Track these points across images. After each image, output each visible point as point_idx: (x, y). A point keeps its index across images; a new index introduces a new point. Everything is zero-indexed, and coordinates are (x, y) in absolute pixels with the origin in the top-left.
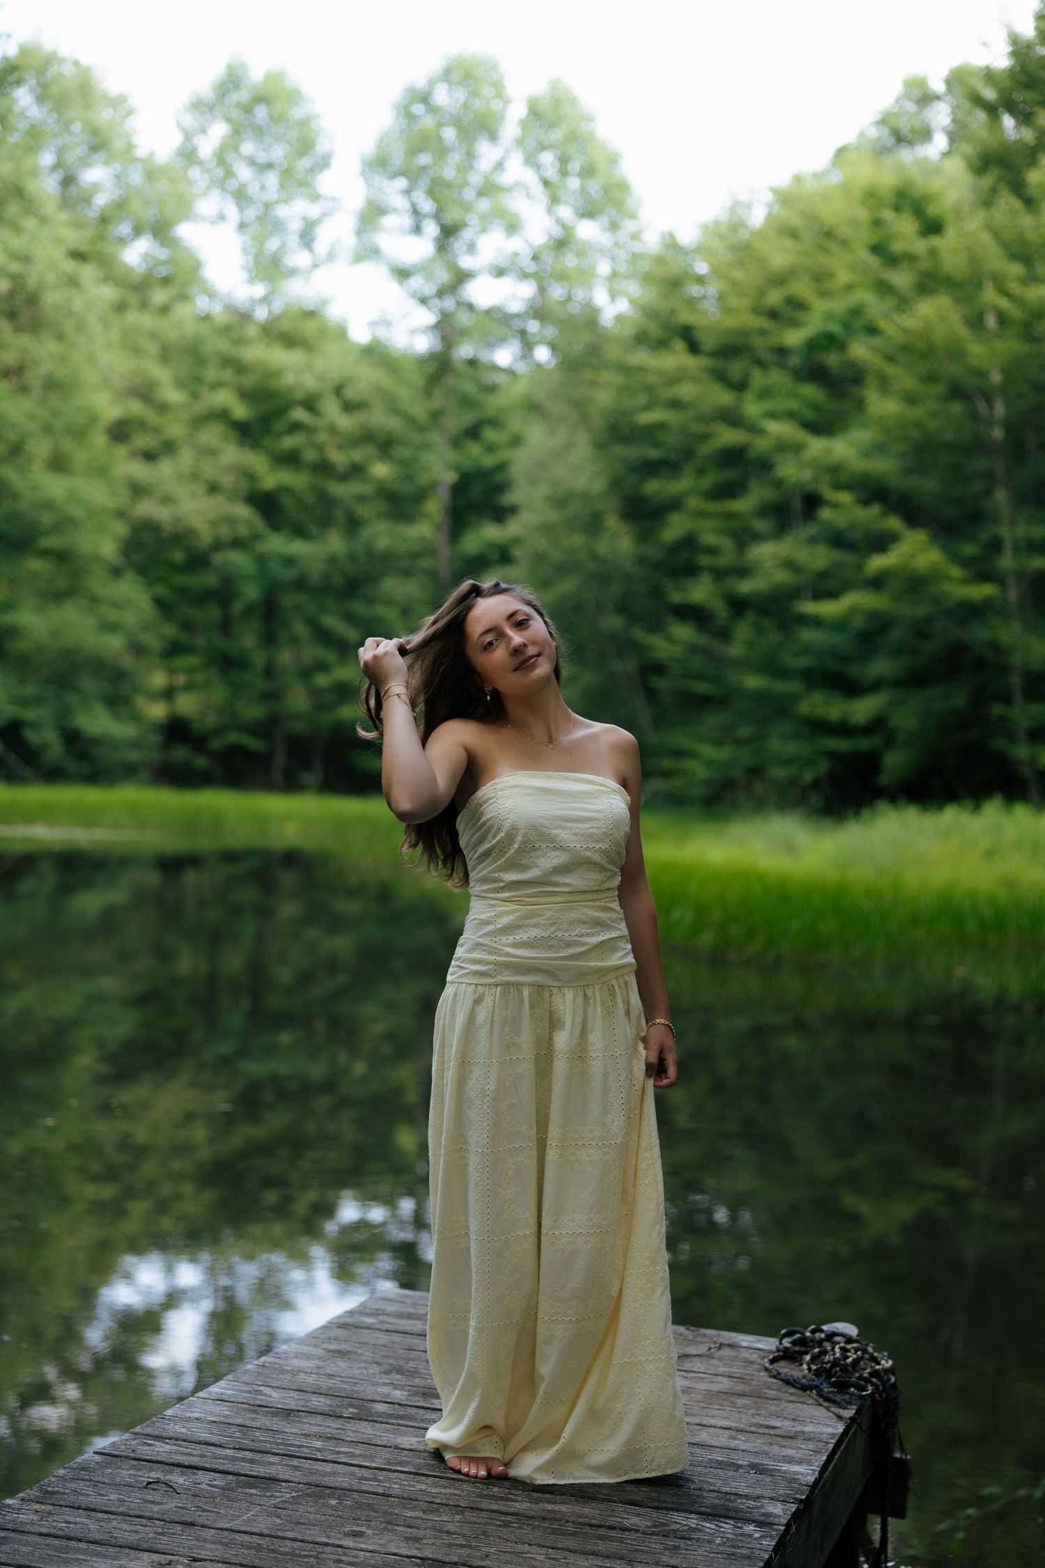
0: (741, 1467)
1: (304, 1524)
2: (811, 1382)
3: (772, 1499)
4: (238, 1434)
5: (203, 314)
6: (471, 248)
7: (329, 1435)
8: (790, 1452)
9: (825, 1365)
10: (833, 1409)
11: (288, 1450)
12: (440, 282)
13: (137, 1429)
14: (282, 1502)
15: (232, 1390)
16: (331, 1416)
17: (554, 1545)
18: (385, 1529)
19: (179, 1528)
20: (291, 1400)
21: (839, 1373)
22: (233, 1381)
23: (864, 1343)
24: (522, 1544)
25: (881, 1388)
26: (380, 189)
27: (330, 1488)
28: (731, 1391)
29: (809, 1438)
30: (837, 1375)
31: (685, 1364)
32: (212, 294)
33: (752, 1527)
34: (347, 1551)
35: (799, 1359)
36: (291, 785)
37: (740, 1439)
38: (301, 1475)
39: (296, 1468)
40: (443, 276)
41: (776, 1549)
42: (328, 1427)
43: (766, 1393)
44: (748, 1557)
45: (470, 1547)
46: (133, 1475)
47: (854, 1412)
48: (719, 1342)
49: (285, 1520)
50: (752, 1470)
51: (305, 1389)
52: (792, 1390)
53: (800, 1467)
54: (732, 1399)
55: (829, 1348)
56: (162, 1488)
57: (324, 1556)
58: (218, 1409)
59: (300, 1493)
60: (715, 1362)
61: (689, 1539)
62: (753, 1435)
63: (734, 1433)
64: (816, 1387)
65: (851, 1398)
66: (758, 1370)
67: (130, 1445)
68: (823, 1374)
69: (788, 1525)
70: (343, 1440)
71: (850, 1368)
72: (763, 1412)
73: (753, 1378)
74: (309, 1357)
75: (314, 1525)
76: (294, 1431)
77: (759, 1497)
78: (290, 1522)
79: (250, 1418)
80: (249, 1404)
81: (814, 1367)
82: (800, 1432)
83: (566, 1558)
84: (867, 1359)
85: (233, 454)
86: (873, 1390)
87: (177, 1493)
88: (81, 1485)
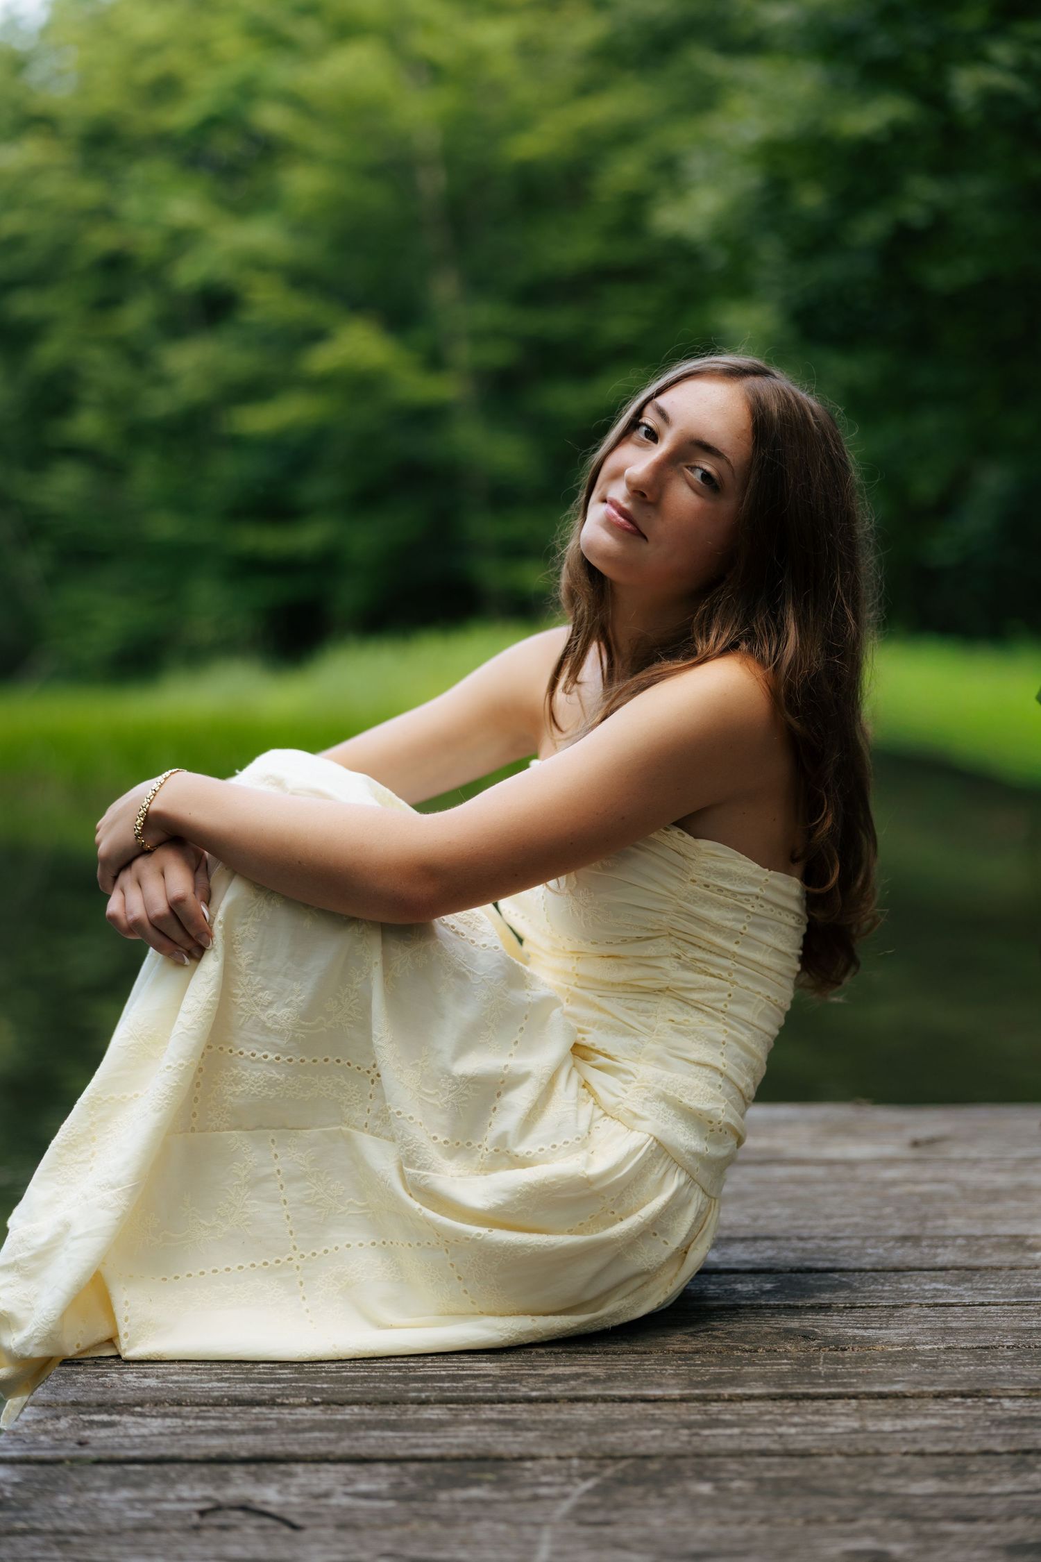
27: (648, 1457)
38: (541, 1438)
39: (508, 1425)
46: (138, 1501)
56: (241, 1519)
59: (596, 1481)
87: (294, 1527)
88: (22, 1548)
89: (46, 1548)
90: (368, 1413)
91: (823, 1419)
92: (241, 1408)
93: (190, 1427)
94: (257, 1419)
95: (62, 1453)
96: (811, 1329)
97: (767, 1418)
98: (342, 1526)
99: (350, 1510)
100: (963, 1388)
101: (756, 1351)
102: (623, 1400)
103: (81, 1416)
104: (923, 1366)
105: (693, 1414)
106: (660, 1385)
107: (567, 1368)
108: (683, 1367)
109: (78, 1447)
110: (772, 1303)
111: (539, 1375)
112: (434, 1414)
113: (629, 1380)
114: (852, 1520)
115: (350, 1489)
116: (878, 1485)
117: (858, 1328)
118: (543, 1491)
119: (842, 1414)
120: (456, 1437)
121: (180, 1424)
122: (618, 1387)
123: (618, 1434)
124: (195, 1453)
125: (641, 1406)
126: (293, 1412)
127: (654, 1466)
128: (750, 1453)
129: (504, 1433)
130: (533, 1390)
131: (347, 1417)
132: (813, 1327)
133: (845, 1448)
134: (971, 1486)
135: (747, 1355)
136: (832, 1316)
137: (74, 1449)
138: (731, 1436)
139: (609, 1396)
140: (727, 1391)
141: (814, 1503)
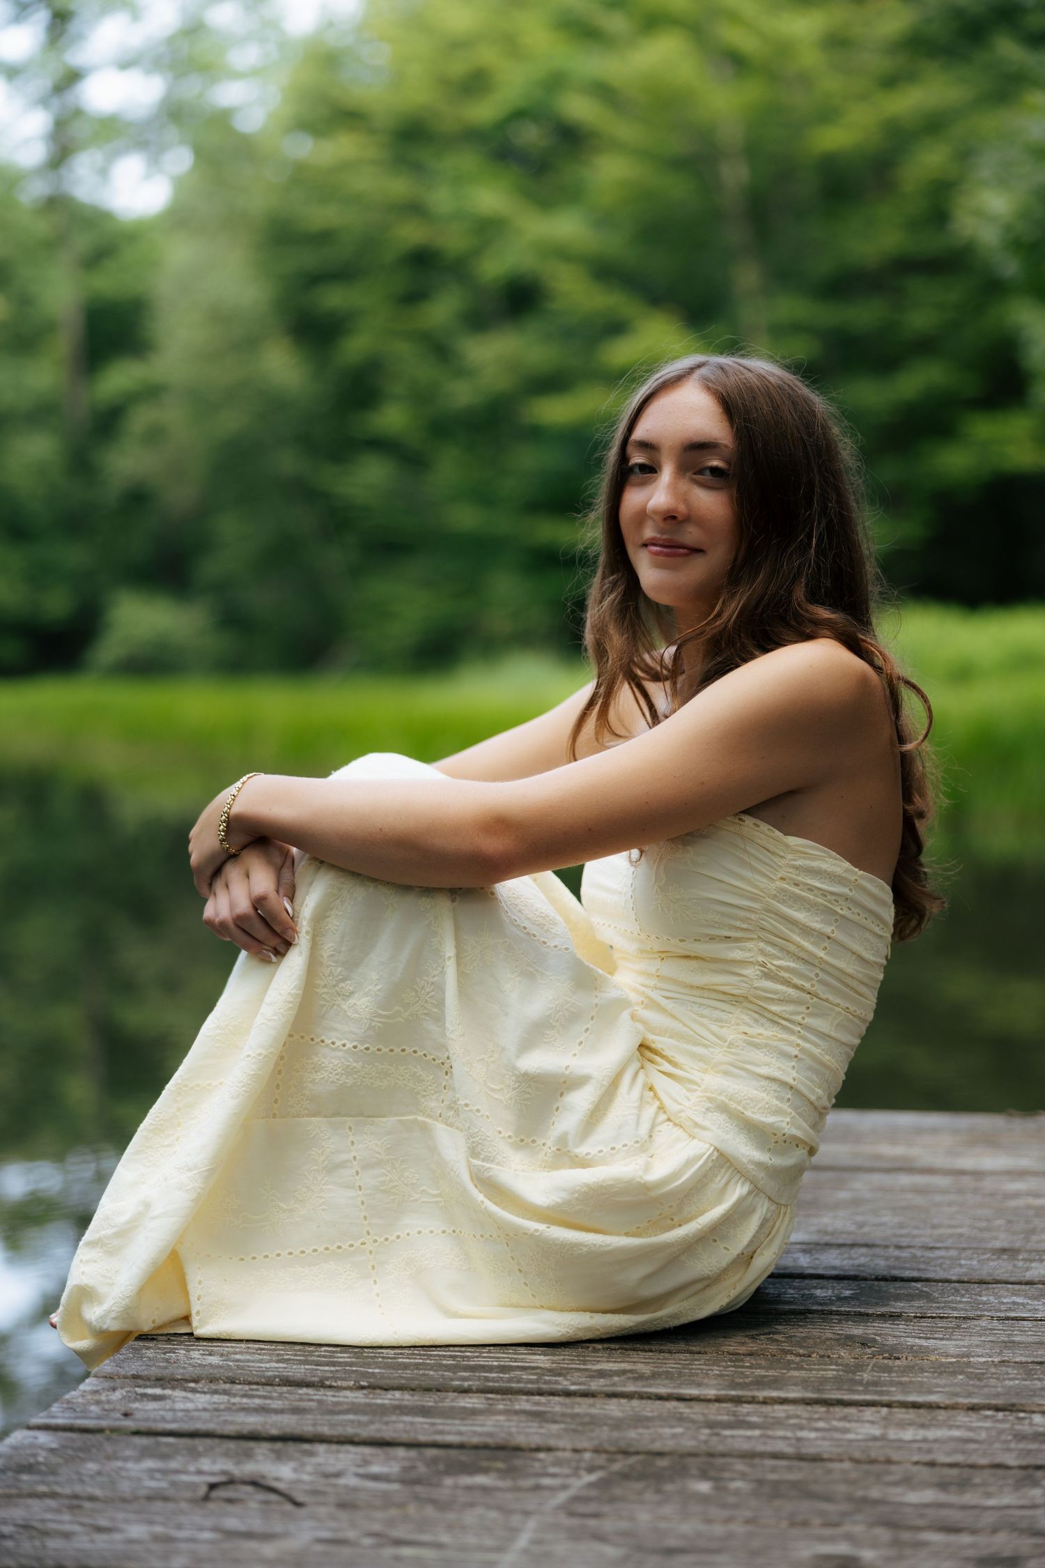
14: (576, 1499)
27: (661, 1454)
38: (564, 1431)
39: (537, 1417)
46: (159, 1471)
56: (249, 1494)
59: (601, 1474)
87: (297, 1504)
88: (36, 1510)
89: (58, 1511)
90: (407, 1398)
91: (847, 1425)
92: (289, 1388)
93: (234, 1404)
94: (301, 1400)
95: (104, 1423)
96: (873, 1336)
97: (793, 1421)
98: (342, 1506)
99: (355, 1489)
100: (999, 1401)
101: (810, 1356)
102: (660, 1398)
103: (137, 1389)
104: (968, 1378)
105: (723, 1415)
106: (699, 1385)
107: (616, 1365)
108: (730, 1369)
109: (122, 1417)
110: (843, 1309)
111: (586, 1370)
112: (469, 1403)
113: (672, 1379)
114: (836, 1525)
115: (362, 1471)
116: (875, 1493)
117: (920, 1338)
118: (546, 1481)
119: (868, 1422)
120: (482, 1425)
121: (226, 1401)
122: (658, 1384)
123: (640, 1431)
124: (229, 1429)
125: (674, 1404)
126: (337, 1394)
127: (662, 1463)
128: (762, 1455)
129: (530, 1424)
130: (573, 1384)
131: (386, 1402)
132: (876, 1335)
133: (857, 1455)
134: (969, 1498)
135: (798, 1359)
136: (898, 1325)
137: (118, 1419)
138: (749, 1438)
139: (646, 1393)
140: (762, 1394)
141: (805, 1506)
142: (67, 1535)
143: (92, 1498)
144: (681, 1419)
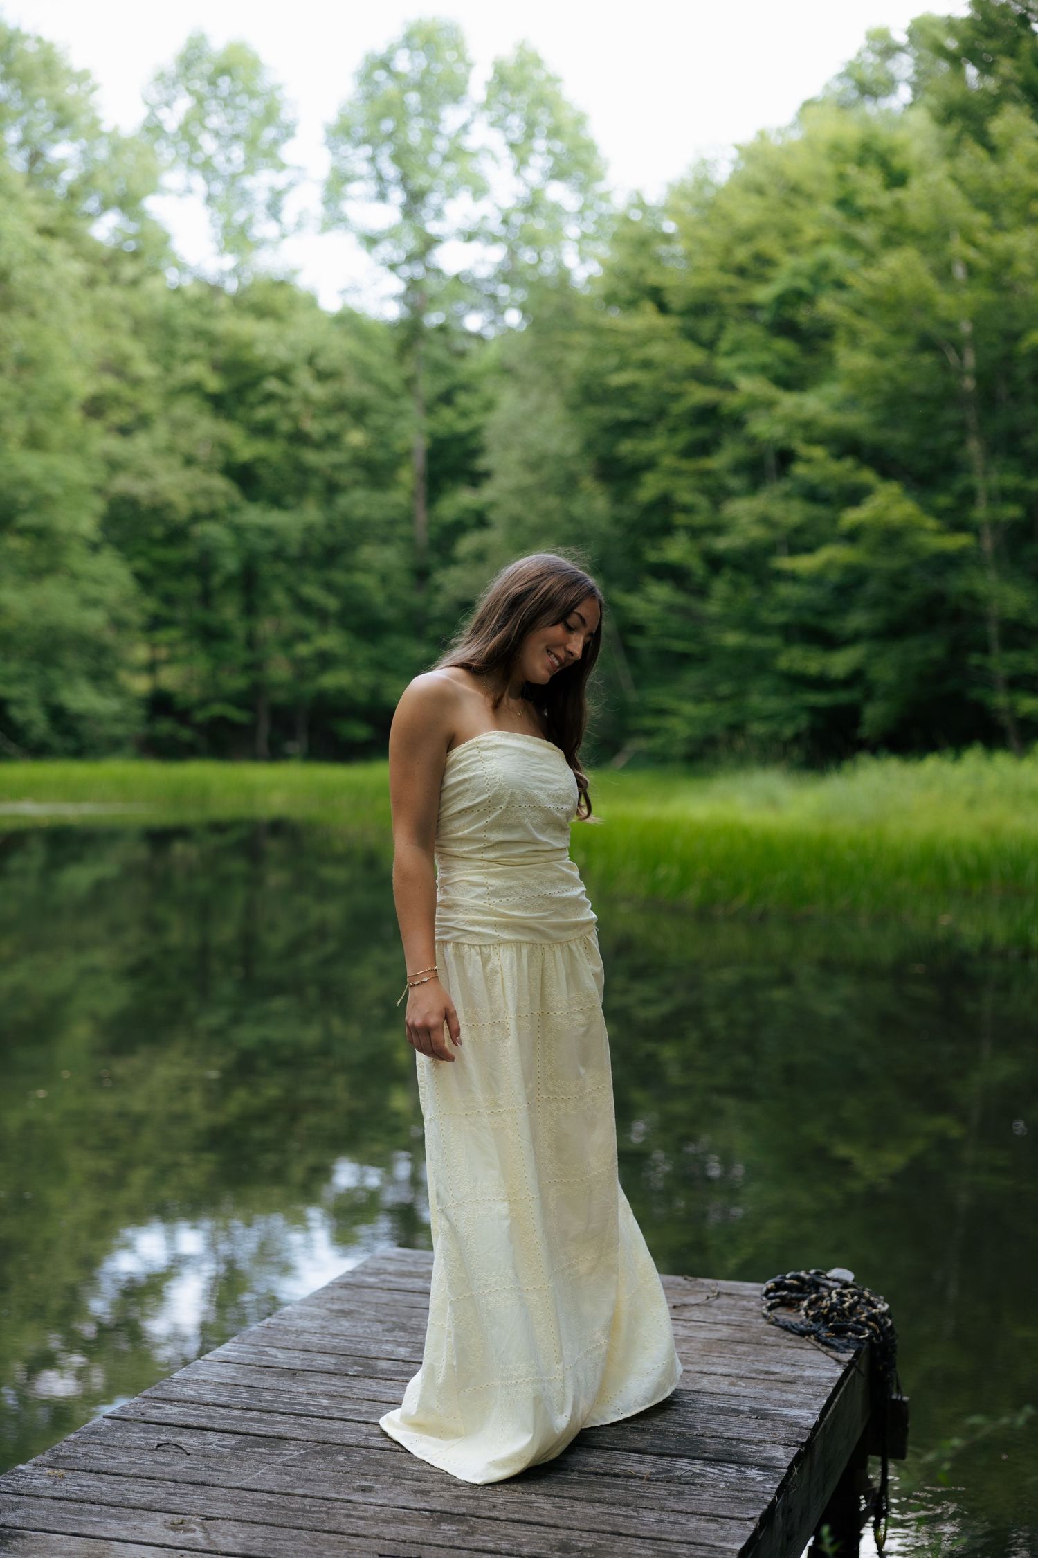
0: (742, 1412)
1: (313, 1480)
2: (809, 1328)
3: (774, 1443)
4: (245, 1395)
5: (175, 287)
6: (439, 214)
7: (335, 1394)
8: (790, 1397)
9: (822, 1311)
10: (831, 1353)
11: (295, 1409)
12: (408, 248)
13: (146, 1393)
14: (291, 1459)
15: (238, 1352)
16: (336, 1374)
17: (560, 1494)
18: (393, 1483)
19: (190, 1488)
20: (296, 1360)
21: (836, 1318)
22: (239, 1343)
23: (860, 1288)
24: (528, 1493)
25: (878, 1331)
26: (346, 157)
27: (338, 1445)
28: (730, 1339)
29: (809, 1383)
30: (835, 1320)
31: (684, 1314)
32: (182, 267)
33: (754, 1471)
34: (357, 1505)
35: (797, 1305)
36: (275, 754)
37: (740, 1386)
38: (309, 1433)
39: (303, 1426)
40: (411, 243)
41: (779, 1491)
42: (334, 1385)
43: (765, 1340)
44: (752, 1500)
45: (478, 1498)
46: (143, 1438)
47: (852, 1355)
48: (717, 1291)
49: (294, 1477)
50: (754, 1415)
51: (310, 1349)
52: (791, 1336)
53: (801, 1411)
54: (732, 1346)
55: (826, 1294)
56: (172, 1449)
57: (334, 1511)
58: (225, 1371)
59: (308, 1451)
60: (714, 1311)
61: (693, 1484)
62: (753, 1381)
63: (734, 1380)
64: (814, 1332)
65: (848, 1342)
66: (756, 1318)
67: (139, 1408)
68: (821, 1319)
69: (790, 1468)
70: (349, 1398)
71: (847, 1313)
72: (763, 1358)
73: (751, 1325)
74: (313, 1317)
75: (323, 1481)
76: (300, 1390)
77: (760, 1442)
78: (300, 1478)
79: (256, 1379)
80: (255, 1366)
81: (811, 1313)
82: (799, 1376)
83: (572, 1506)
84: (864, 1304)
85: (208, 427)
86: (870, 1333)
87: (187, 1454)
88: (92, 1449)
89: (100, 1450)
94: (215, 1412)
95: (133, 1417)
98: (204, 1456)
99: (212, 1449)
103: (153, 1403)
112: (281, 1418)
115: (220, 1443)
118: (286, 1452)
120: (279, 1428)
121: (185, 1411)
123: (338, 1435)
124: (180, 1423)
129: (298, 1429)
131: (249, 1415)
137: (139, 1416)
142: (99, 1459)
143: (114, 1446)
144: (359, 1431)
